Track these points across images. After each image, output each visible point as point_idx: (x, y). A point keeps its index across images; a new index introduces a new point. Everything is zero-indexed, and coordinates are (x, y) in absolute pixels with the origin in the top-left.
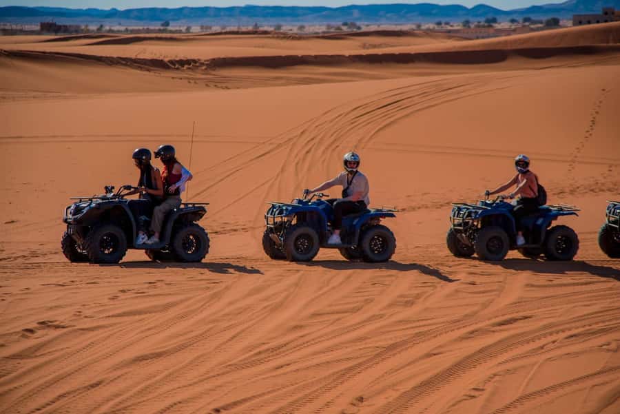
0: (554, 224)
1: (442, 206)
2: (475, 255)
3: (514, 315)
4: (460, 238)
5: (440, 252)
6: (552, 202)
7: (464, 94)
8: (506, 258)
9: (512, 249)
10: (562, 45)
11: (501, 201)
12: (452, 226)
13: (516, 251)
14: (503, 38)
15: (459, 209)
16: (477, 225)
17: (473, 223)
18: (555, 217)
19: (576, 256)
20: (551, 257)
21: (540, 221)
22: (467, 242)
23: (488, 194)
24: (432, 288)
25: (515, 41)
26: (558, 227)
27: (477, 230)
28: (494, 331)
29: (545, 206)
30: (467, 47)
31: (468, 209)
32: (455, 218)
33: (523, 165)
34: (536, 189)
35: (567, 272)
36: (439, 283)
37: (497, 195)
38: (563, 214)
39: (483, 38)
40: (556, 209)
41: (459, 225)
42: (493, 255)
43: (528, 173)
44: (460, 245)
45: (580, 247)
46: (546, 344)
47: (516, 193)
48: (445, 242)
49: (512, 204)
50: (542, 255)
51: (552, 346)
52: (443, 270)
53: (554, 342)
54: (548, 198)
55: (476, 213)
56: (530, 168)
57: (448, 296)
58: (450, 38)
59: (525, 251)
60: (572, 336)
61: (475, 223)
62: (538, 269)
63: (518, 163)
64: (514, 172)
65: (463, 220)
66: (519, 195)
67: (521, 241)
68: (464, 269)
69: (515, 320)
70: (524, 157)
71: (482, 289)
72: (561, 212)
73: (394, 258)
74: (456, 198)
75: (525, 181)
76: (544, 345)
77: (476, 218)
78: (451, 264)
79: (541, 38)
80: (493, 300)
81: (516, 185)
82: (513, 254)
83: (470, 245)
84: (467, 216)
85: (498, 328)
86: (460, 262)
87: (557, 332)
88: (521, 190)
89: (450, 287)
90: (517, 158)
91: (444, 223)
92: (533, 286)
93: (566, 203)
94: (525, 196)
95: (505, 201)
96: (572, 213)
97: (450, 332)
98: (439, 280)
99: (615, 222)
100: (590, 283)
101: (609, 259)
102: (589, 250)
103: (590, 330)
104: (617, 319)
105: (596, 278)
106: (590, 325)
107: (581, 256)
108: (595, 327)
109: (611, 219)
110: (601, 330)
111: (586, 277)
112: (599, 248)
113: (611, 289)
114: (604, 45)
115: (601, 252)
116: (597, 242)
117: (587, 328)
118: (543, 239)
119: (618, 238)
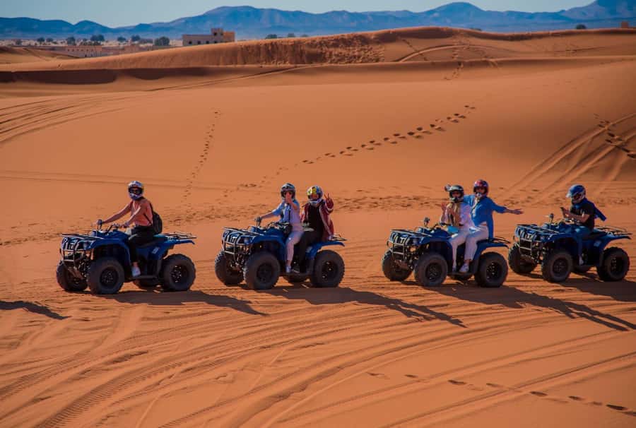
0: (170, 252)
1: (51, 237)
2: (88, 289)
3: (129, 352)
4: (71, 271)
5: (50, 288)
6: (168, 230)
7: (71, 117)
8: (121, 291)
9: (128, 281)
10: (173, 66)
11: (114, 230)
12: (62, 259)
13: (131, 283)
14: (111, 58)
15: (70, 240)
16: (90, 256)
17: (85, 254)
18: (171, 246)
19: (193, 286)
20: (167, 288)
21: (156, 250)
22: (79, 275)
23: (101, 223)
24: (39, 327)
25: (124, 61)
26: (174, 256)
27: (89, 262)
28: (108, 370)
29: (160, 235)
30: (74, 66)
31: (79, 240)
32: (66, 249)
33: (136, 191)
34: (151, 217)
35: (184, 303)
36: (47, 321)
37: (110, 224)
38: (179, 243)
39: (92, 56)
40: (171, 237)
41: (70, 257)
42: (107, 288)
43: (143, 200)
44: (70, 279)
45: (197, 276)
46: (162, 380)
47: (131, 222)
48: (55, 276)
49: (126, 233)
50: (158, 286)
51: (169, 381)
52: (52, 306)
53: (170, 377)
54: (163, 226)
55: (88, 243)
56: (144, 195)
57: (59, 335)
58: (54, 56)
59: (142, 284)
60: (188, 370)
61: (88, 255)
62: (154, 301)
63: (131, 189)
64: (127, 199)
65: (74, 251)
66: (134, 224)
67: (136, 272)
68: (75, 304)
69: (131, 356)
70: (137, 183)
71: (95, 326)
72: (177, 240)
74: (67, 229)
75: (139, 208)
76: (160, 381)
77: (88, 249)
78: (61, 299)
79: (150, 59)
80: (106, 337)
81: (130, 213)
82: (129, 286)
83: (82, 278)
84: (78, 248)
85: (113, 366)
86: (71, 298)
87: (173, 367)
88: (135, 219)
89: (59, 325)
90: (130, 184)
91: (54, 255)
92: (149, 319)
93: (181, 231)
94: (139, 224)
95: (119, 230)
96: (189, 241)
97: (60, 374)
98: (47, 318)
99: (231, 249)
100: (207, 313)
101: (225, 287)
102: (206, 279)
103: (206, 362)
104: (233, 349)
105: (213, 308)
106: (206, 357)
107: (198, 286)
108: (212, 359)
109: (228, 246)
110: (218, 361)
111: (202, 307)
112: (215, 276)
113: (227, 318)
114: (215, 66)
115: (217, 280)
116: (214, 270)
117: (204, 360)
118: (159, 268)
119: (234, 265)
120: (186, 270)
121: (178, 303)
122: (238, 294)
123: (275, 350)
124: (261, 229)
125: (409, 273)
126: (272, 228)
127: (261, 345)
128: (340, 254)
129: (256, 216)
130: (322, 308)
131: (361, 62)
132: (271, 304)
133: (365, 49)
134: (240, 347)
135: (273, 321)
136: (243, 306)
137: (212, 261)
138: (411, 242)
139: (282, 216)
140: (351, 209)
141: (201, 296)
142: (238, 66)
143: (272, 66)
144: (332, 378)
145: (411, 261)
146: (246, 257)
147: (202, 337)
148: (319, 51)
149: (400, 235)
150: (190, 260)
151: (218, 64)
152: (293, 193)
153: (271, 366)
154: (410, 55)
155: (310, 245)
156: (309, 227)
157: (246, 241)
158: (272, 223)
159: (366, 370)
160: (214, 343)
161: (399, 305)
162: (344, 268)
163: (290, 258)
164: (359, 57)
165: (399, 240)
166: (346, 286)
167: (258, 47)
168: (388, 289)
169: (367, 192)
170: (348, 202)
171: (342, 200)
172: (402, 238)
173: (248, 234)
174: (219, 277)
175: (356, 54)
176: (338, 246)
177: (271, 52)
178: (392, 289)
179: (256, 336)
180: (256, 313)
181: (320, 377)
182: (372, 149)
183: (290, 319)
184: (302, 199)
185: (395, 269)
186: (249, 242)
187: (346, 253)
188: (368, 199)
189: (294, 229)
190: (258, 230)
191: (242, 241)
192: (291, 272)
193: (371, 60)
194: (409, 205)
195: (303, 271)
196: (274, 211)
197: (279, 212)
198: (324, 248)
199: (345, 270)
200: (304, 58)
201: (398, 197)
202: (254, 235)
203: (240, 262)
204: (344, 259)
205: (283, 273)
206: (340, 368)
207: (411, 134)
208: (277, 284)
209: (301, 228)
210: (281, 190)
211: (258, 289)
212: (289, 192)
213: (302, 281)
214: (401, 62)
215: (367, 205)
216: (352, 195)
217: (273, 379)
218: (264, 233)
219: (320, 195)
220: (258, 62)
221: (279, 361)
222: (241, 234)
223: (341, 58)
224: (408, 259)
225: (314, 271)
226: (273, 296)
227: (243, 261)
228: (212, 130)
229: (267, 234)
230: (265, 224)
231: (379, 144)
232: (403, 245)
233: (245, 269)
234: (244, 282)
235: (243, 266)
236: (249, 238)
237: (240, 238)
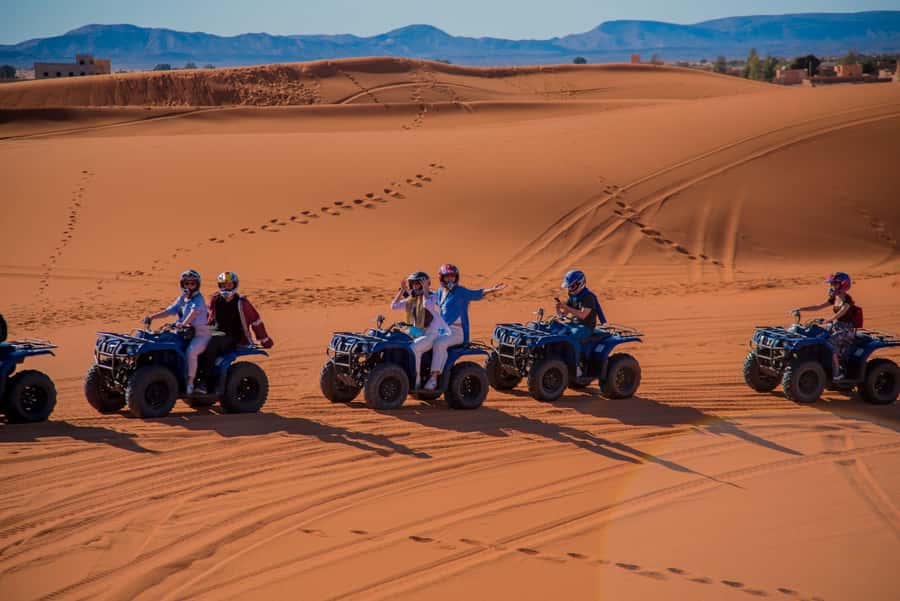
0: (19, 368)
6: (16, 337)
10: (20, 107)
18: (21, 358)
19: (52, 415)
20: (14, 419)
26: (24, 373)
38: (33, 354)
40: (20, 346)
50: (2, 416)
51: (15, 549)
53: (18, 544)
60: (46, 533)
72: (29, 350)
96: (46, 351)
99: (108, 363)
100: (73, 452)
101: (100, 415)
102: (72, 404)
103: (71, 520)
104: (111, 501)
105: (82, 444)
106: (72, 514)
107: (59, 414)
108: (80, 516)
109: (102, 358)
110: (88, 519)
111: (66, 443)
112: (85, 399)
113: (102, 459)
114: (83, 107)
115: (88, 406)
116: (83, 392)
117: (69, 518)
119: (113, 384)
121: (31, 439)
122: (118, 424)
123: (170, 502)
124: (152, 333)
125: (356, 391)
126: (167, 332)
127: (151, 495)
128: (262, 366)
129: (143, 317)
130: (235, 442)
131: (289, 104)
132: (164, 438)
133: (294, 87)
134: (120, 499)
135: (169, 461)
136: (125, 442)
137: (81, 378)
138: (359, 350)
139: (181, 315)
140: (277, 305)
141: (64, 429)
142: (116, 107)
143: (165, 107)
144: (256, 535)
145: (359, 375)
146: (129, 373)
147: (66, 486)
148: (230, 88)
149: (344, 340)
150: (49, 379)
151: (89, 104)
152: (197, 284)
153: (164, 524)
154: (355, 94)
155: (220, 354)
156: (219, 329)
157: (129, 350)
158: (166, 325)
159: (298, 526)
160: (84, 494)
161: (344, 436)
162: (268, 386)
163: (192, 373)
164: (286, 97)
165: (343, 347)
166: (270, 411)
167: (145, 81)
168: (328, 413)
169: (299, 281)
170: (273, 295)
171: (264, 293)
172: (347, 345)
173: (133, 340)
174: (90, 401)
175: (282, 92)
176: (259, 356)
177: (163, 87)
178: (335, 414)
179: (142, 483)
180: (143, 450)
181: (233, 537)
182: (306, 222)
183: (193, 457)
184: (208, 291)
185: (337, 387)
186: (134, 351)
187: (271, 365)
188: (301, 291)
189: (198, 333)
190: (147, 336)
191: (123, 351)
192: (194, 393)
193: (303, 101)
194: (356, 299)
195: (210, 390)
196: (170, 307)
197: (177, 310)
198: (239, 359)
199: (270, 388)
200: (210, 96)
201: (342, 288)
202: (140, 342)
203: (120, 380)
204: (267, 373)
205: (182, 394)
206: (261, 523)
207: (358, 202)
208: (174, 410)
209: (207, 332)
210: (181, 278)
211: (146, 416)
212: (191, 283)
213: (210, 405)
214: (343, 104)
215: (299, 299)
216: (279, 285)
217: (169, 541)
218: (156, 340)
219: (235, 284)
220: (145, 102)
221: (176, 517)
222: (122, 341)
223: (261, 98)
224: (356, 372)
225: (226, 391)
226: (168, 427)
227: (125, 378)
228: (80, 196)
229: (161, 340)
230: (157, 326)
231: (315, 216)
232: (348, 353)
233: (128, 390)
234: (126, 408)
235: (126, 385)
236: (134, 347)
237: (120, 347)
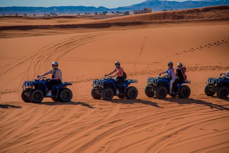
0: (129, 86)
1: (89, 80)
2: (102, 98)
3: (116, 120)
4: (96, 92)
5: (89, 98)
6: (128, 78)
7: (96, 39)
8: (113, 99)
9: (115, 95)
10: (130, 21)
11: (110, 78)
12: (93, 88)
13: (116, 96)
14: (109, 19)
15: (96, 81)
16: (102, 87)
17: (100, 86)
18: (130, 83)
19: (137, 97)
20: (128, 98)
21: (124, 85)
23: (106, 76)
24: (86, 111)
25: (114, 20)
26: (131, 87)
27: (102, 89)
28: (109, 126)
29: (126, 80)
30: (97, 22)
31: (99, 81)
32: (94, 85)
33: (118, 65)
34: (123, 74)
35: (134, 103)
36: (88, 109)
37: (109, 76)
38: (132, 82)
39: (103, 19)
40: (129, 80)
41: (96, 87)
42: (108, 98)
43: (120, 68)
44: (96, 95)
45: (138, 94)
46: (127, 130)
47: (116, 75)
48: (91, 94)
49: (114, 79)
50: (125, 97)
51: (129, 130)
52: (90, 104)
53: (130, 129)
54: (127, 76)
55: (102, 83)
56: (120, 66)
57: (92, 114)
58: (90, 19)
59: (120, 96)
60: (136, 126)
61: (101, 87)
62: (124, 103)
63: (116, 64)
64: (115, 67)
65: (97, 85)
66: (117, 76)
67: (118, 92)
68: (97, 103)
69: (116, 121)
70: (118, 62)
71: (104, 111)
72: (132, 81)
73: (72, 100)
74: (94, 77)
75: (119, 70)
76: (126, 130)
77: (101, 85)
78: (93, 102)
79: (123, 19)
80: (108, 114)
81: (115, 72)
82: (115, 97)
83: (100, 94)
84: (98, 84)
85: (110, 124)
86: (96, 101)
87: (131, 125)
88: (117, 74)
89: (93, 110)
90: (116, 62)
91: (90, 87)
92: (122, 109)
93: (133, 78)
94: (119, 76)
95: (112, 78)
96: (135, 82)
97: (93, 127)
98: (88, 108)
99: (150, 85)
100: (142, 107)
101: (148, 98)
102: (142, 95)
103: (142, 123)
104: (151, 119)
105: (144, 105)
106: (142, 122)
107: (139, 97)
108: (144, 123)
109: (149, 84)
110: (146, 123)
111: (141, 105)
112: (145, 94)
113: (149, 109)
114: (145, 21)
115: (145, 95)
116: (144, 92)
117: (141, 123)
118: (125, 91)
119: (151, 90)
120: (134, 92)
121: (132, 103)
122: (153, 100)
123: (166, 120)
124: (161, 77)
125: (214, 93)
126: (165, 77)
127: (161, 118)
128: (189, 86)
129: (159, 73)
130: (182, 106)
131: (197, 19)
132: (164, 104)
133: (198, 14)
134: (154, 119)
135: (165, 110)
136: (155, 105)
137: (144, 89)
138: (215, 83)
139: (168, 73)
140: (193, 71)
141: (140, 101)
142: (153, 21)
143: (165, 20)
144: (187, 130)
145: (215, 89)
146: (155, 87)
147: (140, 115)
148: (182, 15)
149: (211, 80)
150: (136, 88)
151: (146, 20)
152: (172, 65)
153: (165, 126)
154: (215, 16)
155: (178, 83)
156: (177, 77)
157: (155, 82)
158: (164, 75)
159: (199, 128)
160: (145, 117)
161: (211, 105)
162: (190, 91)
163: (171, 88)
164: (196, 17)
165: (211, 82)
166: (191, 98)
167: (160, 14)
168: (207, 99)
169: (199, 65)
170: (192, 68)
171: (190, 68)
172: (212, 81)
173: (156, 79)
174: (146, 94)
175: (195, 16)
176: (188, 83)
177: (165, 16)
178: (208, 99)
179: (159, 115)
180: (159, 107)
181: (182, 130)
182: (201, 49)
183: (171, 109)
184: (175, 67)
185: (209, 91)
186: (157, 82)
187: (191, 86)
188: (199, 67)
189: (173, 78)
190: (160, 78)
191: (154, 82)
192: (172, 93)
193: (201, 18)
194: (214, 69)
195: (176, 92)
196: (165, 71)
197: (167, 72)
198: (183, 84)
199: (191, 92)
200: (176, 17)
201: (210, 66)
202: (158, 80)
203: (153, 89)
204: (190, 88)
205: (169, 93)
206: (189, 127)
207: (215, 44)
208: (167, 97)
209: (175, 77)
210: (168, 64)
211: (160, 98)
212: (171, 65)
213: (176, 96)
214: (211, 18)
215: (199, 69)
216: (193, 66)
217: (166, 130)
218: (162, 79)
219: (182, 66)
220: (160, 19)
221: (168, 124)
222: (154, 79)
223: (190, 17)
224: (214, 88)
225: (180, 92)
226: (165, 101)
227: (154, 89)
228: (144, 43)
229: (163, 79)
230: (162, 76)
231: (203, 48)
232: (212, 83)
233: (155, 92)
234: (155, 96)
235: (154, 90)
236: (157, 81)
237: (153, 81)
